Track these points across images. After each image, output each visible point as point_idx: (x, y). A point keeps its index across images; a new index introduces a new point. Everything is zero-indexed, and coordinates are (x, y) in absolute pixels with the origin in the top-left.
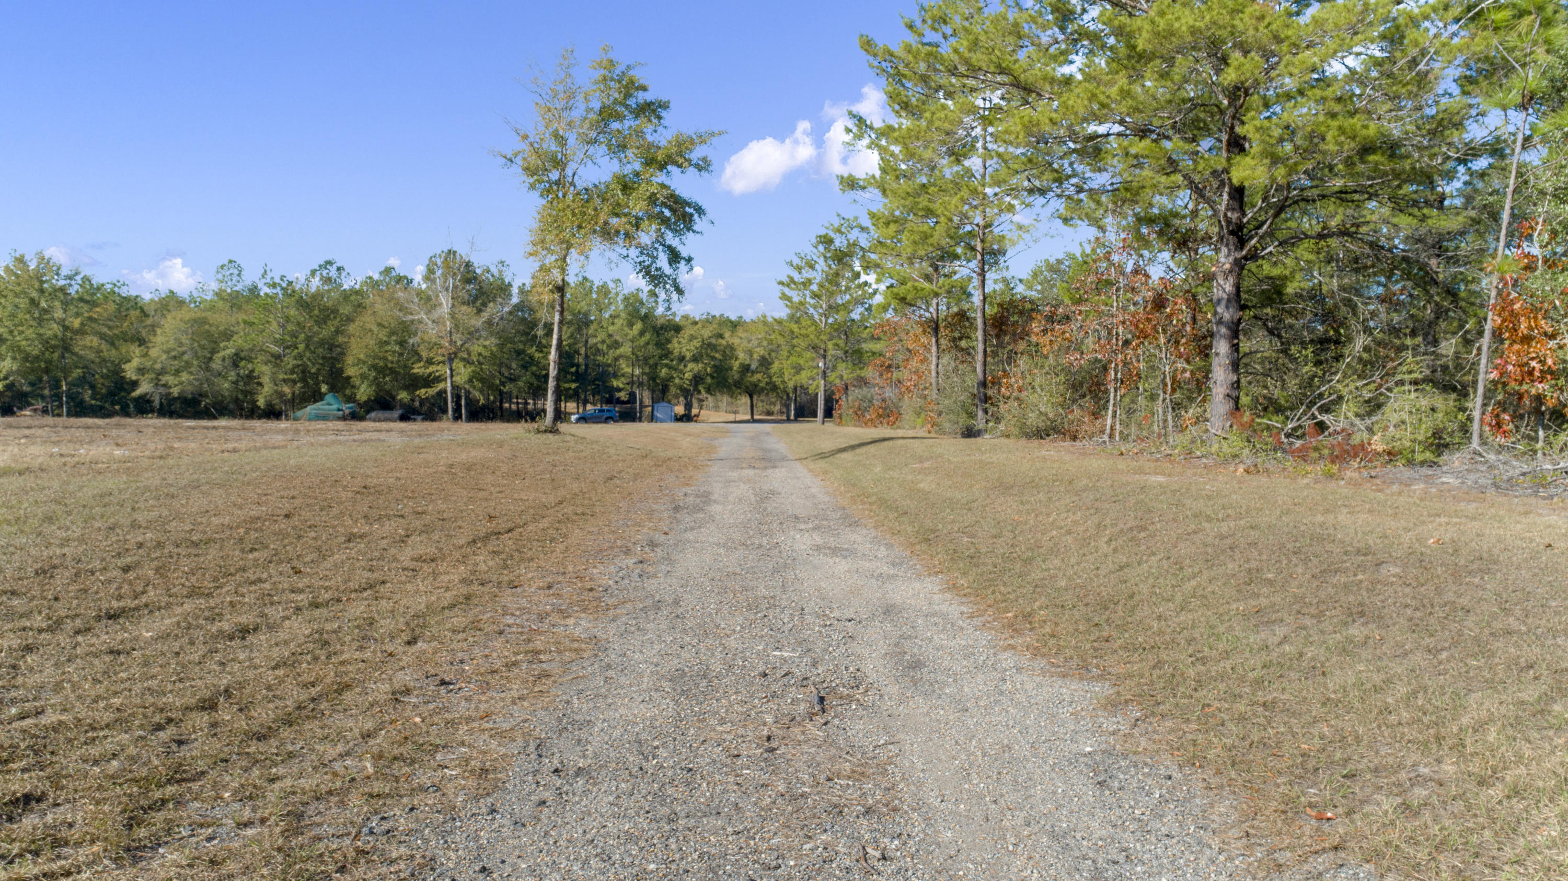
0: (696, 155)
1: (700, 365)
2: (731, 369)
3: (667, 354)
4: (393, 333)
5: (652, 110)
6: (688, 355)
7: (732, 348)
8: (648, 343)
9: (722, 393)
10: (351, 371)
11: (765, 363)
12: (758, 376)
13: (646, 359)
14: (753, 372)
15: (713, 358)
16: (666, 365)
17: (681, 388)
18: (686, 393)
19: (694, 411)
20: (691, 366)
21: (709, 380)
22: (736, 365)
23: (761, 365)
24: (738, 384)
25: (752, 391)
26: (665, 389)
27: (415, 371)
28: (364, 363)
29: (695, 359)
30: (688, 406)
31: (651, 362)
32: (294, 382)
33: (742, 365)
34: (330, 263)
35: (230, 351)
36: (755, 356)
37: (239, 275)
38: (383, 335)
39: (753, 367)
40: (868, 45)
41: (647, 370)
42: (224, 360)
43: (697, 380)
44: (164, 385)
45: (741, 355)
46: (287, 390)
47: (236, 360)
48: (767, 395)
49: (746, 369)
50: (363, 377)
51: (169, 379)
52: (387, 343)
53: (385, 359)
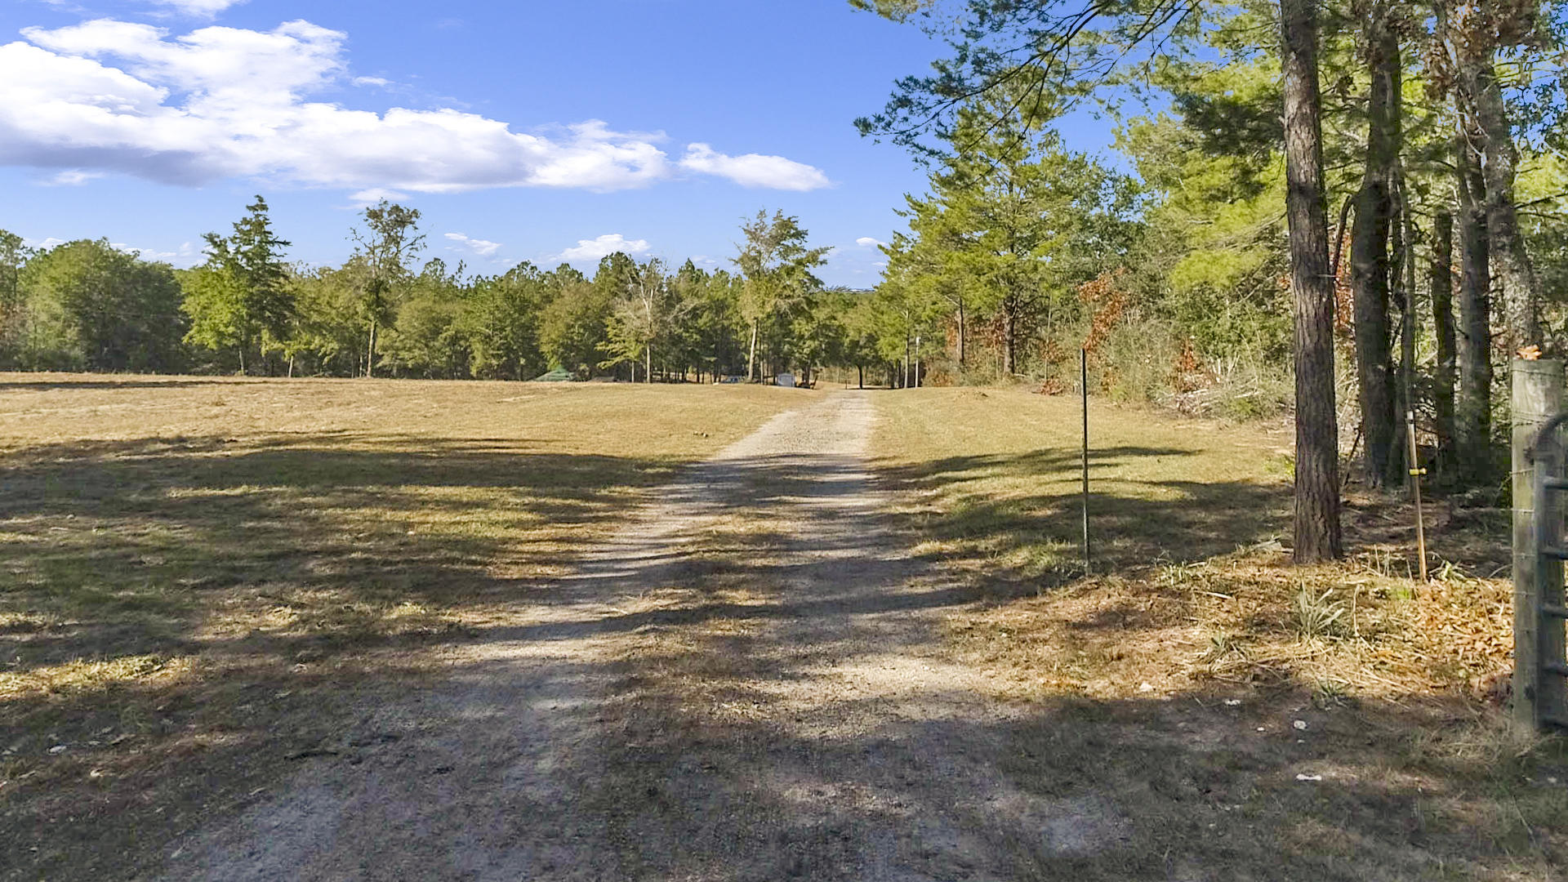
0: (821, 257)
1: (817, 342)
2: (842, 344)
3: (790, 333)
4: (578, 319)
5: (799, 235)
6: (807, 335)
7: (843, 328)
8: (774, 324)
9: (835, 365)
10: (544, 349)
11: (872, 339)
12: (866, 351)
13: (771, 337)
14: (861, 347)
15: (827, 337)
16: (789, 343)
17: (800, 361)
18: (804, 365)
19: (811, 381)
20: (808, 343)
21: (823, 354)
22: (847, 341)
23: (868, 341)
24: (848, 358)
25: (861, 363)
26: (786, 362)
27: (599, 348)
28: (555, 342)
29: (812, 338)
30: (806, 377)
31: (776, 339)
32: (501, 357)
33: (851, 341)
34: (526, 264)
35: (452, 332)
36: (864, 334)
37: (442, 270)
38: (569, 320)
39: (861, 343)
40: (908, 198)
41: (772, 346)
42: (445, 339)
43: (814, 354)
44: (402, 359)
45: (852, 333)
46: (494, 362)
47: (454, 340)
48: (874, 367)
49: (855, 344)
50: (554, 353)
51: (403, 354)
52: (573, 326)
53: (572, 339)
